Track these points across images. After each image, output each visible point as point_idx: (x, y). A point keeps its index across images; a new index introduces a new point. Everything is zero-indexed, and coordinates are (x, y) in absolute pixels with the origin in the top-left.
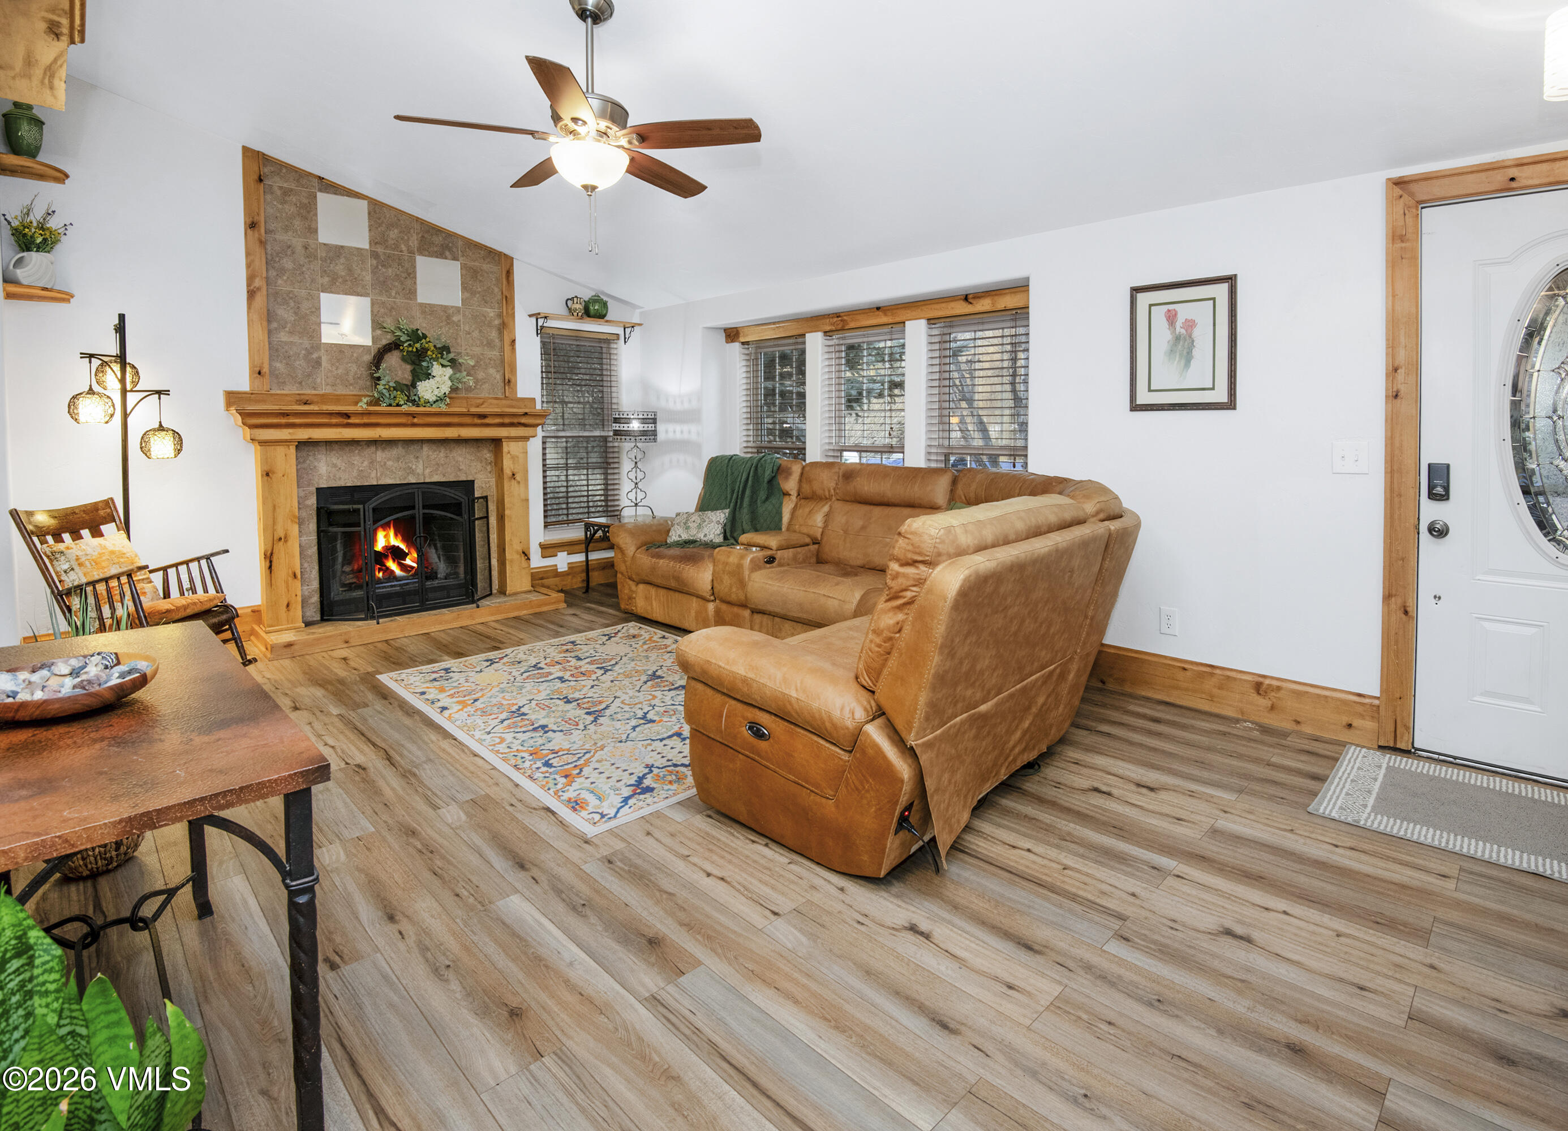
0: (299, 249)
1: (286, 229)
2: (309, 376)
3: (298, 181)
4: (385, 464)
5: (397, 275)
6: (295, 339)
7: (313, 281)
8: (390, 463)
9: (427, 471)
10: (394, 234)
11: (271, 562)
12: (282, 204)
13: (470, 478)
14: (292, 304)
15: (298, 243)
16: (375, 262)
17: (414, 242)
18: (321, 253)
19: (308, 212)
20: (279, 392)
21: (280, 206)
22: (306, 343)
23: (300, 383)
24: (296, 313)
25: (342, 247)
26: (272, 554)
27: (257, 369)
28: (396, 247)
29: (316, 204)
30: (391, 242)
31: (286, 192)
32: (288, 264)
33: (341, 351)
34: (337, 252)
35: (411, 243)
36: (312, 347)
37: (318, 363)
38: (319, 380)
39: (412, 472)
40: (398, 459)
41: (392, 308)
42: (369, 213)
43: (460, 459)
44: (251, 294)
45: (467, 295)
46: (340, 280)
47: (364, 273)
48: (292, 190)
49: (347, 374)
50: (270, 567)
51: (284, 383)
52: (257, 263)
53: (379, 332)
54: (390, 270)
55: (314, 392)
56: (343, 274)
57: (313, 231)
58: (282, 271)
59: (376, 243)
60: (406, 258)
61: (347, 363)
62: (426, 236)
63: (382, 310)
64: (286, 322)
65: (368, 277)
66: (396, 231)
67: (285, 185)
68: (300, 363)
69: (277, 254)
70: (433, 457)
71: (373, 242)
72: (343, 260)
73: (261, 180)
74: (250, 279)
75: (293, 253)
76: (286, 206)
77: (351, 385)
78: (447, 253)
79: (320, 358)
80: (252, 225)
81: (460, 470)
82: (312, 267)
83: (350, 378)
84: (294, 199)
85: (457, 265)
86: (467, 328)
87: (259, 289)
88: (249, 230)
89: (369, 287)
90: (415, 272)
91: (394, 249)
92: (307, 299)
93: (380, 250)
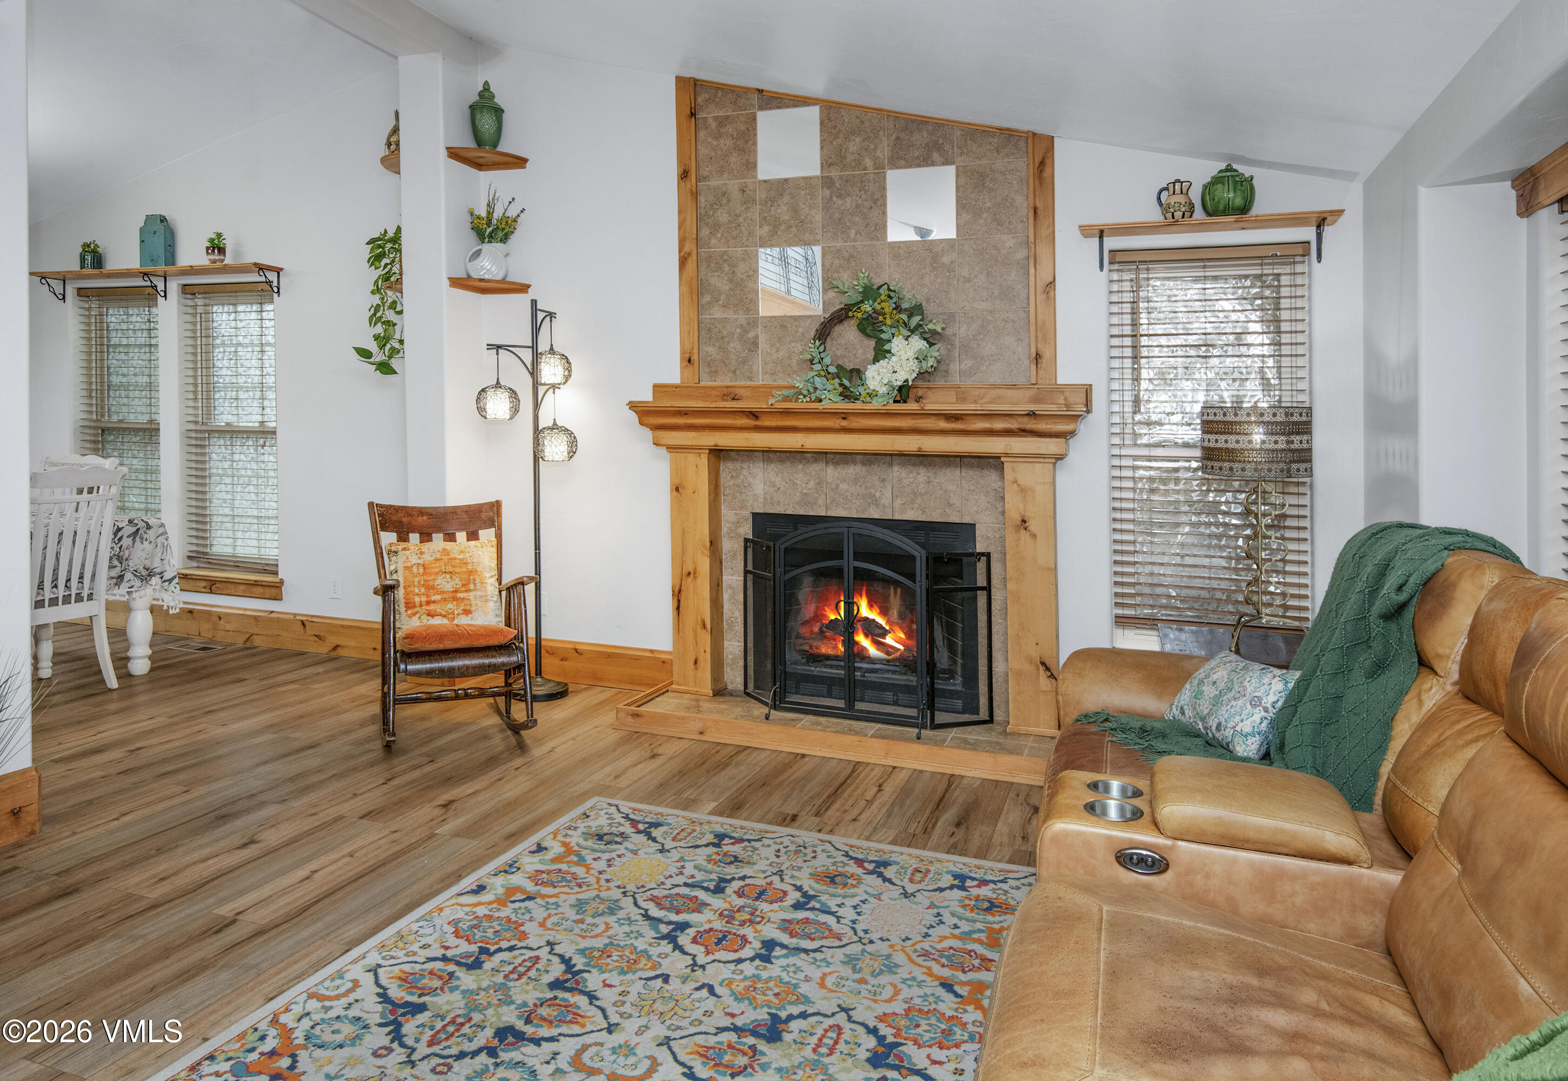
0: (736, 195)
1: (721, 172)
2: (744, 362)
3: (735, 103)
4: (838, 486)
5: (858, 206)
6: (729, 314)
7: (751, 234)
8: (843, 486)
9: (898, 502)
10: (854, 145)
11: (679, 601)
12: (717, 138)
13: (966, 520)
14: (727, 269)
15: (733, 185)
16: (827, 192)
17: (884, 150)
18: (761, 195)
19: (746, 142)
20: (710, 384)
21: (715, 143)
22: (742, 318)
23: (734, 372)
24: (731, 281)
25: (786, 180)
26: (680, 591)
27: (687, 356)
28: (858, 163)
29: (755, 129)
30: (850, 158)
31: (722, 122)
32: (723, 216)
33: (782, 324)
34: (780, 187)
35: (879, 154)
36: (748, 324)
37: (755, 344)
38: (755, 368)
39: (875, 502)
40: (856, 481)
41: (852, 256)
42: (822, 123)
43: (950, 487)
44: (683, 262)
45: (966, 217)
46: (783, 227)
47: (813, 212)
48: (728, 117)
49: (790, 357)
50: (678, 608)
51: (716, 372)
52: (688, 222)
53: (831, 294)
54: (848, 200)
55: (749, 383)
56: (786, 217)
57: (751, 166)
58: (716, 226)
59: (830, 165)
60: (872, 176)
61: (790, 342)
62: (902, 135)
63: (837, 261)
64: (720, 294)
65: (818, 216)
66: (858, 139)
67: (721, 113)
68: (735, 346)
69: (712, 206)
70: (906, 482)
71: (826, 164)
72: (786, 199)
73: (693, 115)
74: (682, 241)
75: (729, 201)
76: (722, 141)
77: (795, 372)
78: (935, 156)
79: (757, 337)
80: (684, 175)
81: (950, 505)
82: (749, 214)
83: (794, 362)
84: (730, 129)
85: (950, 172)
86: (965, 273)
87: (689, 254)
88: (683, 184)
89: (819, 231)
90: (884, 197)
91: (854, 169)
92: (744, 260)
93: (834, 173)
